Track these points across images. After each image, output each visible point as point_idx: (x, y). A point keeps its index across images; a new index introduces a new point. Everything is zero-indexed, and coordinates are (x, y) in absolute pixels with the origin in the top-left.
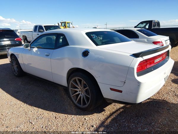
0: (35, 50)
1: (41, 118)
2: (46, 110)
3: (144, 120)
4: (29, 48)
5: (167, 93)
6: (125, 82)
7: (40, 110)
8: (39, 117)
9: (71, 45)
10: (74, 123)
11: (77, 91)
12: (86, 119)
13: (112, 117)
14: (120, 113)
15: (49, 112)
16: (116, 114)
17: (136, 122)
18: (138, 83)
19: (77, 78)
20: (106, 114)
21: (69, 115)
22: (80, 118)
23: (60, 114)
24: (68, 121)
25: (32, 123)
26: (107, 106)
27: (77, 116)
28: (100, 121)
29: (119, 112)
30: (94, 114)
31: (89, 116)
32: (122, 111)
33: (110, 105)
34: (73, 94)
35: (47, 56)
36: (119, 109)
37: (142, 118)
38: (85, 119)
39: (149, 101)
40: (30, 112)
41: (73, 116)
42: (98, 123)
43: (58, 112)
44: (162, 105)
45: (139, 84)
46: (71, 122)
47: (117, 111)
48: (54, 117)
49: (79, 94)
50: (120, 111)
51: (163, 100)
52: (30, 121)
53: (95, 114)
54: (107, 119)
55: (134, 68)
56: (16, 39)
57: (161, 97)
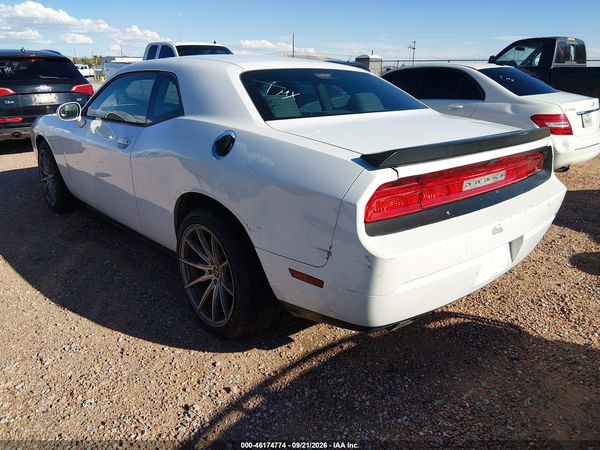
0: (95, 124)
1: (79, 347)
2: (104, 324)
3: (411, 386)
4: (79, 118)
5: (532, 302)
6: (329, 253)
7: (85, 322)
8: (73, 346)
9: (189, 114)
10: (173, 373)
11: (202, 273)
12: (218, 364)
13: (307, 366)
14: (341, 353)
15: (109, 331)
16: (322, 358)
17: (381, 389)
18: (367, 257)
19: (197, 228)
20: (289, 353)
21: (166, 348)
22: (200, 361)
23: (140, 340)
24: (157, 366)
25: (44, 360)
26: (303, 329)
27: (193, 352)
28: (260, 375)
29: (337, 350)
30: (249, 352)
31: (231, 356)
32: (349, 350)
33: (314, 327)
34: (192, 281)
35: (123, 147)
36: (343, 341)
37: (406, 378)
38: (214, 364)
39: (456, 325)
40: (51, 328)
41: (179, 351)
42: (252, 379)
43: (135, 335)
44: (496, 342)
45: (369, 261)
46: (166, 369)
47: (331, 346)
48: (119, 350)
49: (209, 281)
50: (342, 347)
51: (511, 325)
52: (40, 355)
53: (255, 352)
54: (285, 371)
55: (355, 206)
56: (74, 89)
57: (508, 312)
